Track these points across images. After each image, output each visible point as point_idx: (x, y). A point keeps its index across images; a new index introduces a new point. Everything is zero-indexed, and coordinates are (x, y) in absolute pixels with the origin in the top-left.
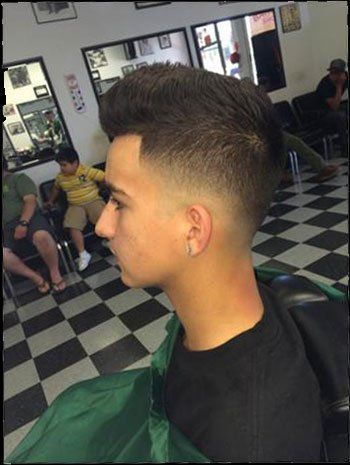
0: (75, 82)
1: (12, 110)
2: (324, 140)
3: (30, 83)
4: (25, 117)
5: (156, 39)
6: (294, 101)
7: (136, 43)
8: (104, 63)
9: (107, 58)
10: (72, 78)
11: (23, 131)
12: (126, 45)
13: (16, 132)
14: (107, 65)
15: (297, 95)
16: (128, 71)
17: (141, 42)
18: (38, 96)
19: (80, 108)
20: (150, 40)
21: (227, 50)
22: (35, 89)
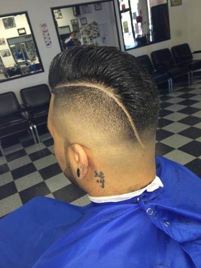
0: (46, 28)
1: (4, 42)
2: (189, 73)
3: (15, 26)
4: (11, 46)
5: (93, 5)
6: (173, 48)
7: (81, 7)
8: (61, 17)
9: (62, 14)
10: (44, 25)
11: (10, 55)
12: (74, 8)
13: (5, 55)
14: (62, 18)
15: (175, 45)
16: (74, 22)
17: (84, 6)
18: (20, 34)
19: (48, 45)
20: (89, 6)
21: (135, 14)
22: (18, 30)
